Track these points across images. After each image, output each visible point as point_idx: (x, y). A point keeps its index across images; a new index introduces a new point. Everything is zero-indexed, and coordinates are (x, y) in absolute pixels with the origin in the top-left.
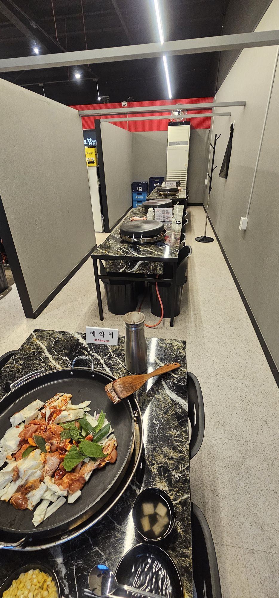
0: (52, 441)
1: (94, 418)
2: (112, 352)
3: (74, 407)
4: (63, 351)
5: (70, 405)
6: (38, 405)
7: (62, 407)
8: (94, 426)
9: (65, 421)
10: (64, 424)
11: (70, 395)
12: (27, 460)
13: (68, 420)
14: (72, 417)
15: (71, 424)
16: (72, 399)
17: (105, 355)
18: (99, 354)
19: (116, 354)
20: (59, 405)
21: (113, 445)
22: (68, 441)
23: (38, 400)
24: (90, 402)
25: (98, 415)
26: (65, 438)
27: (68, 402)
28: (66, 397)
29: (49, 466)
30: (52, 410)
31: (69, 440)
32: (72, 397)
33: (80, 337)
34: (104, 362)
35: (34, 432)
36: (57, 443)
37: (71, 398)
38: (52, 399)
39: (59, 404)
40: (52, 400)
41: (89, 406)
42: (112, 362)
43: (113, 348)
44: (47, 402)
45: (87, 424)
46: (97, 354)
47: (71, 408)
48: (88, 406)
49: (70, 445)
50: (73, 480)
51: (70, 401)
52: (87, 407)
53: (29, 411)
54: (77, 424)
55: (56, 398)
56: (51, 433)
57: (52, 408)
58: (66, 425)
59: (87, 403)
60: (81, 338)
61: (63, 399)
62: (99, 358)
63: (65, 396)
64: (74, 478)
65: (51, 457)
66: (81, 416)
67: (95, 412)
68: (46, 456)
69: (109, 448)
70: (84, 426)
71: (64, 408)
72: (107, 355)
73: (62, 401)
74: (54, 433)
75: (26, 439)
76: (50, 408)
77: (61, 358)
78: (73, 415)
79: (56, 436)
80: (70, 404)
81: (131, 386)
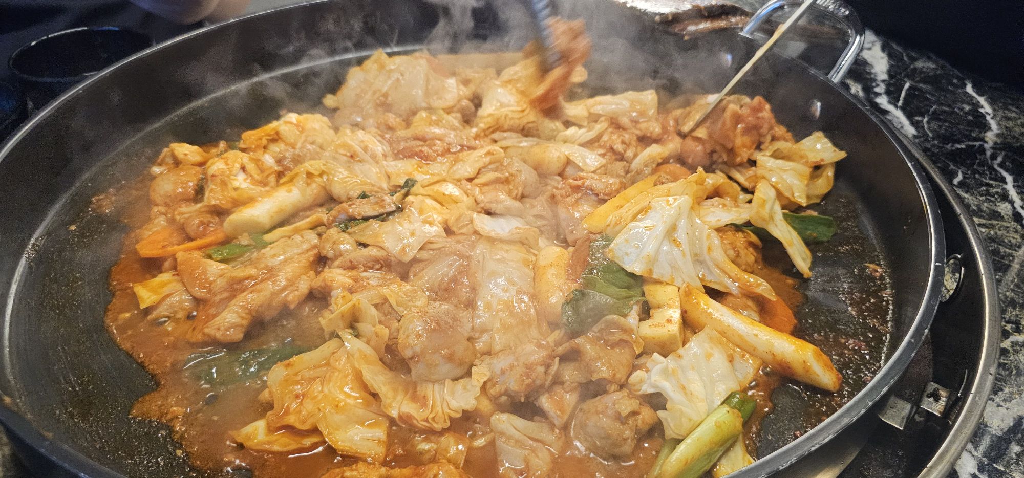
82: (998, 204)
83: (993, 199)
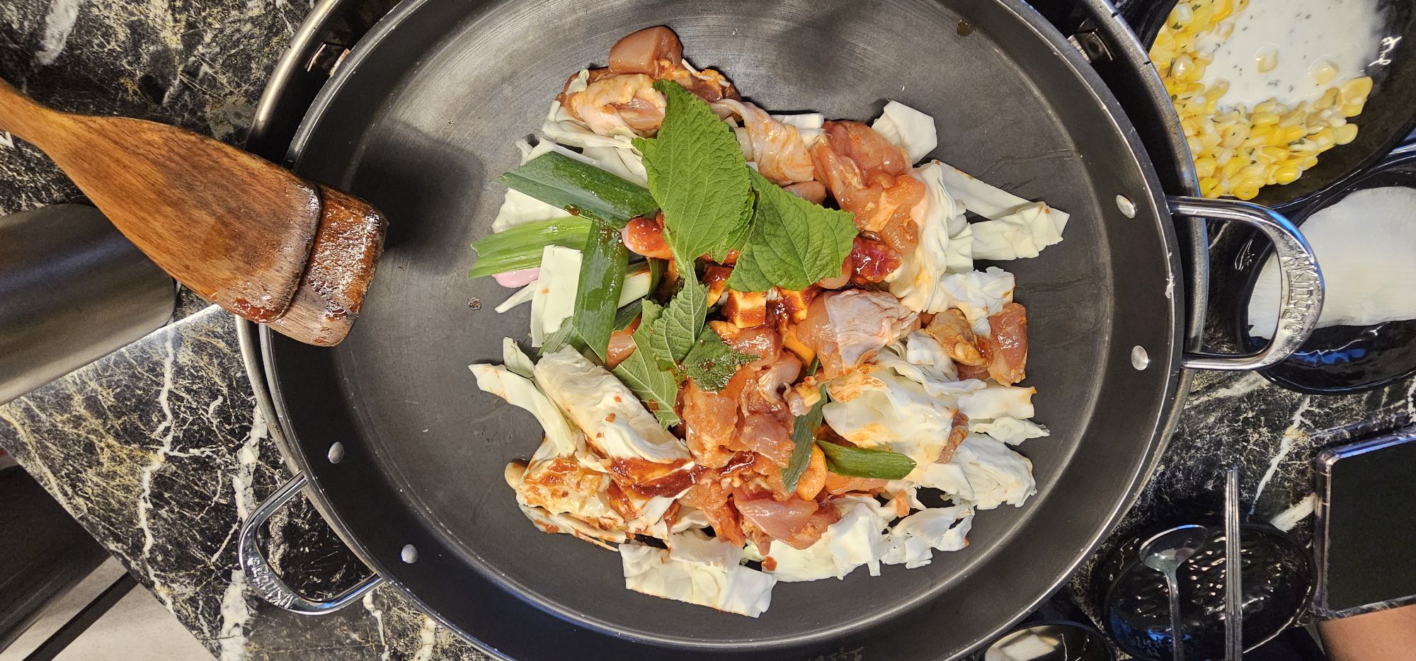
0: (772, 398)
1: (534, 293)
2: (155, 451)
3: (553, 426)
4: (354, 642)
5: (559, 442)
6: (646, 567)
7: (588, 471)
8: (575, 257)
9: (644, 411)
10: (656, 407)
11: (513, 478)
12: (901, 440)
13: (629, 401)
14: (610, 394)
15: (642, 377)
16: (517, 455)
17: (204, 465)
18: (224, 496)
19: (148, 422)
20: (592, 493)
21: (596, 87)
22: (731, 326)
23: (630, 585)
24: (477, 369)
25: (506, 279)
26: (727, 352)
27: (550, 463)
28: (534, 489)
29: (876, 329)
30: (637, 504)
31: (722, 328)
32: (510, 466)
33: (224, 632)
34: (241, 446)
35: (773, 499)
36: (765, 368)
37: (523, 463)
38: (583, 537)
39: (584, 493)
40: (585, 533)
41: (496, 358)
42: (211, 410)
43: (132, 458)
44: (608, 542)
45: (588, 299)
46: (232, 506)
47: (568, 430)
48: (497, 362)
49: (743, 304)
50: (868, 179)
51: (538, 456)
52: (503, 363)
53: (690, 579)
54: (620, 344)
55: (566, 526)
56: (747, 430)
57: (623, 509)
58: (659, 391)
59: (486, 378)
60: (227, 625)
61: (554, 494)
62: (242, 483)
63: (532, 496)
64: (856, 182)
65: (836, 350)
66: (570, 359)
67: (501, 309)
68: (843, 376)
69: (625, 98)
70: (608, 309)
71: (586, 462)
72: (195, 459)
73: (565, 494)
74: (736, 420)
75: (816, 507)
76: (631, 515)
77: (388, 623)
78: (598, 394)
79: (739, 397)
80: (554, 448)
81: (190, 188)
82: (189, 363)
83: (192, 370)
